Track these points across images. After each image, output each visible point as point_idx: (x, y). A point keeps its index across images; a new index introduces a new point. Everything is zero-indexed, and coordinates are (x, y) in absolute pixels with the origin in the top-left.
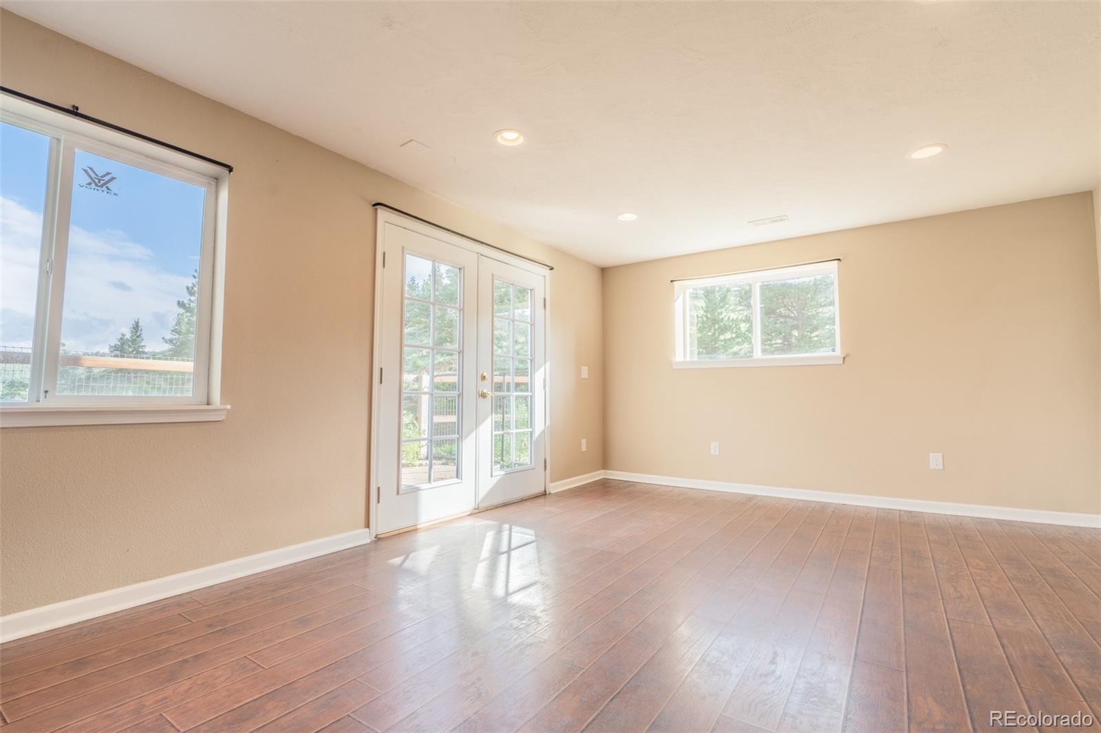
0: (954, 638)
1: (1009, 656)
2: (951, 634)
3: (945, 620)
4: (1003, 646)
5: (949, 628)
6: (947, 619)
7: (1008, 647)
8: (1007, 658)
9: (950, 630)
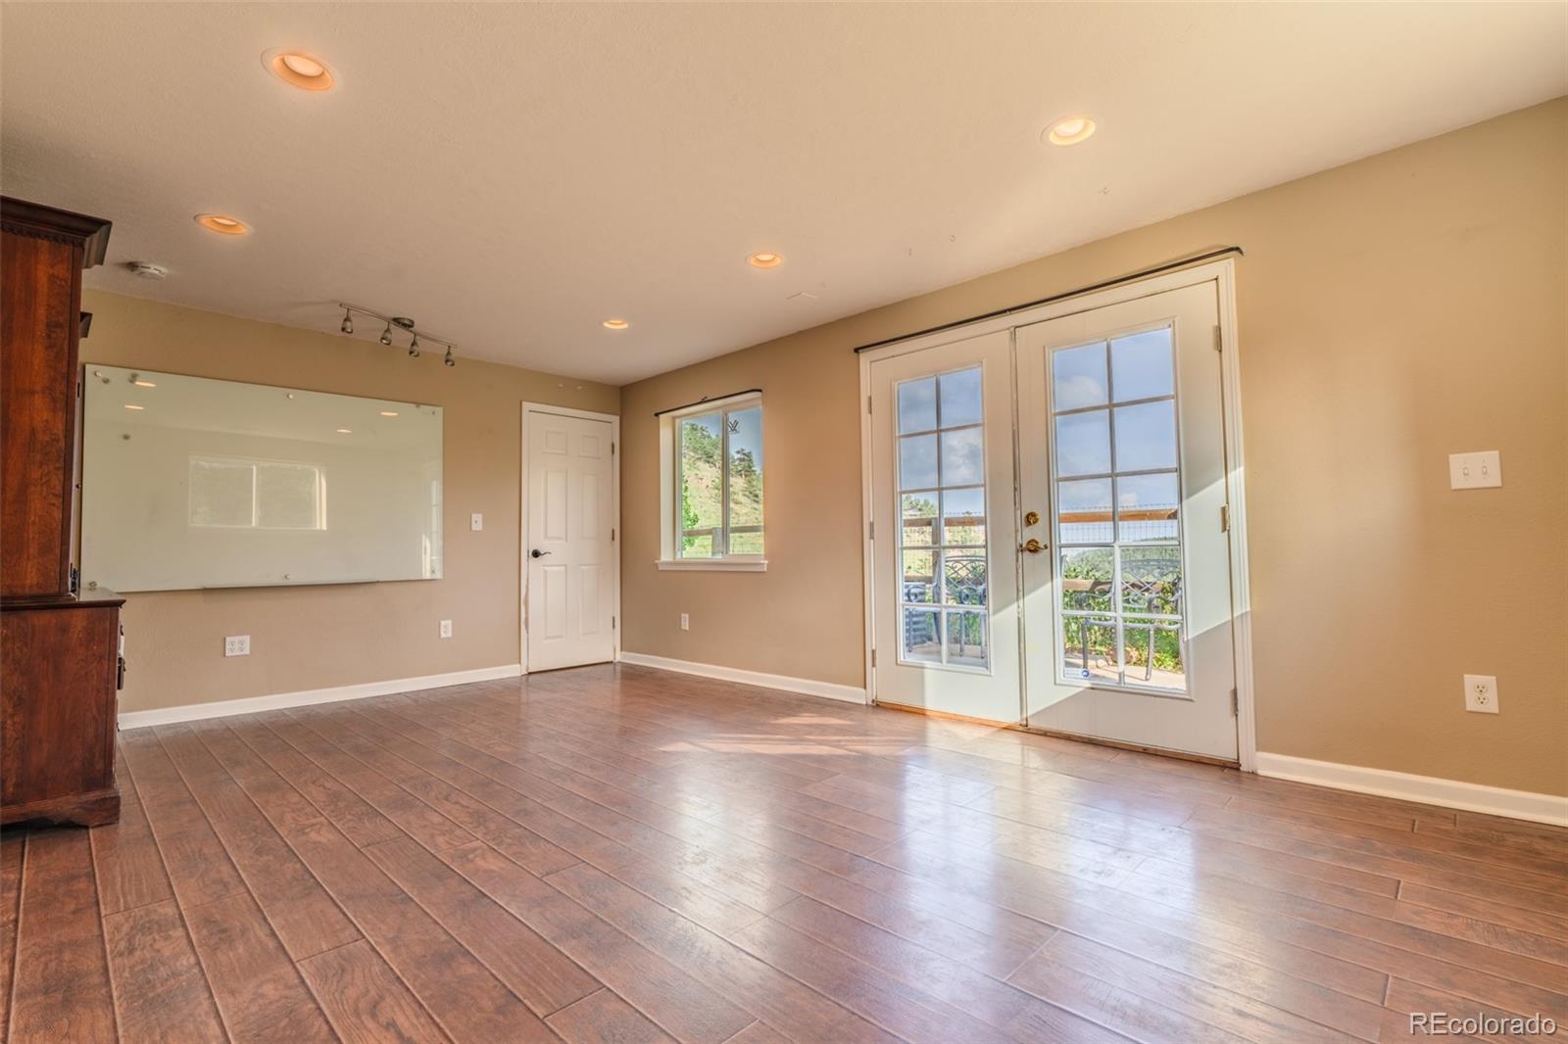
0: (337, 910)
1: (263, 923)
2: (344, 914)
3: (365, 934)
4: (273, 934)
5: (352, 922)
6: (364, 937)
7: (266, 935)
8: (265, 919)
9: (348, 918)
